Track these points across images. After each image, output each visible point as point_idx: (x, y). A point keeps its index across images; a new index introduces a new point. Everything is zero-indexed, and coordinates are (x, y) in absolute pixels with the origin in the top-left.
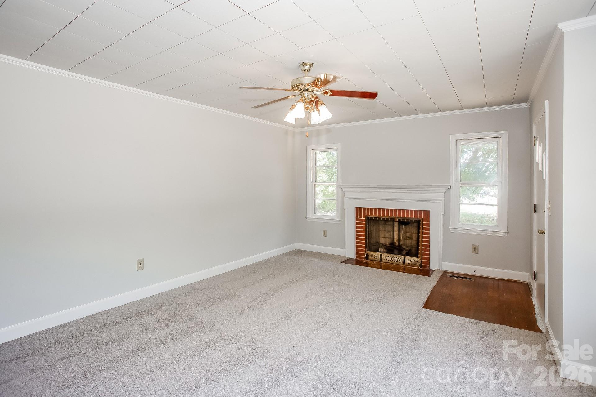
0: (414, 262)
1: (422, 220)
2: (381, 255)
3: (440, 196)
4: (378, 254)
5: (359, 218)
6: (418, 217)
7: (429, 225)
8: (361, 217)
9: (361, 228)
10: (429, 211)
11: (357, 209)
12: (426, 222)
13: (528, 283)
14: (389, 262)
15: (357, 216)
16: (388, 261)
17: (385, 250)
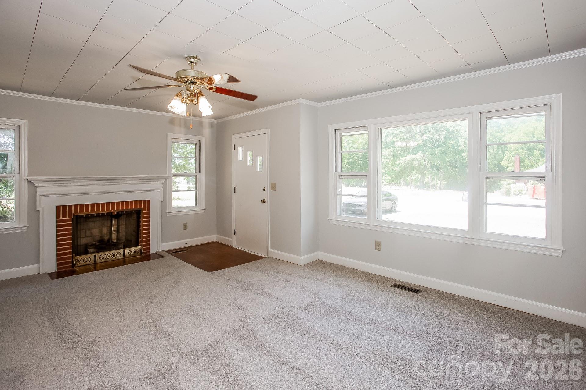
0: (135, 252)
1: (142, 209)
2: (95, 256)
3: (159, 186)
4: (91, 256)
5: (61, 218)
6: (138, 207)
7: (149, 213)
8: (64, 216)
9: (66, 230)
10: (149, 201)
11: (58, 207)
12: (146, 211)
13: (216, 242)
14: (107, 260)
15: (58, 216)
16: (105, 260)
17: (95, 250)
